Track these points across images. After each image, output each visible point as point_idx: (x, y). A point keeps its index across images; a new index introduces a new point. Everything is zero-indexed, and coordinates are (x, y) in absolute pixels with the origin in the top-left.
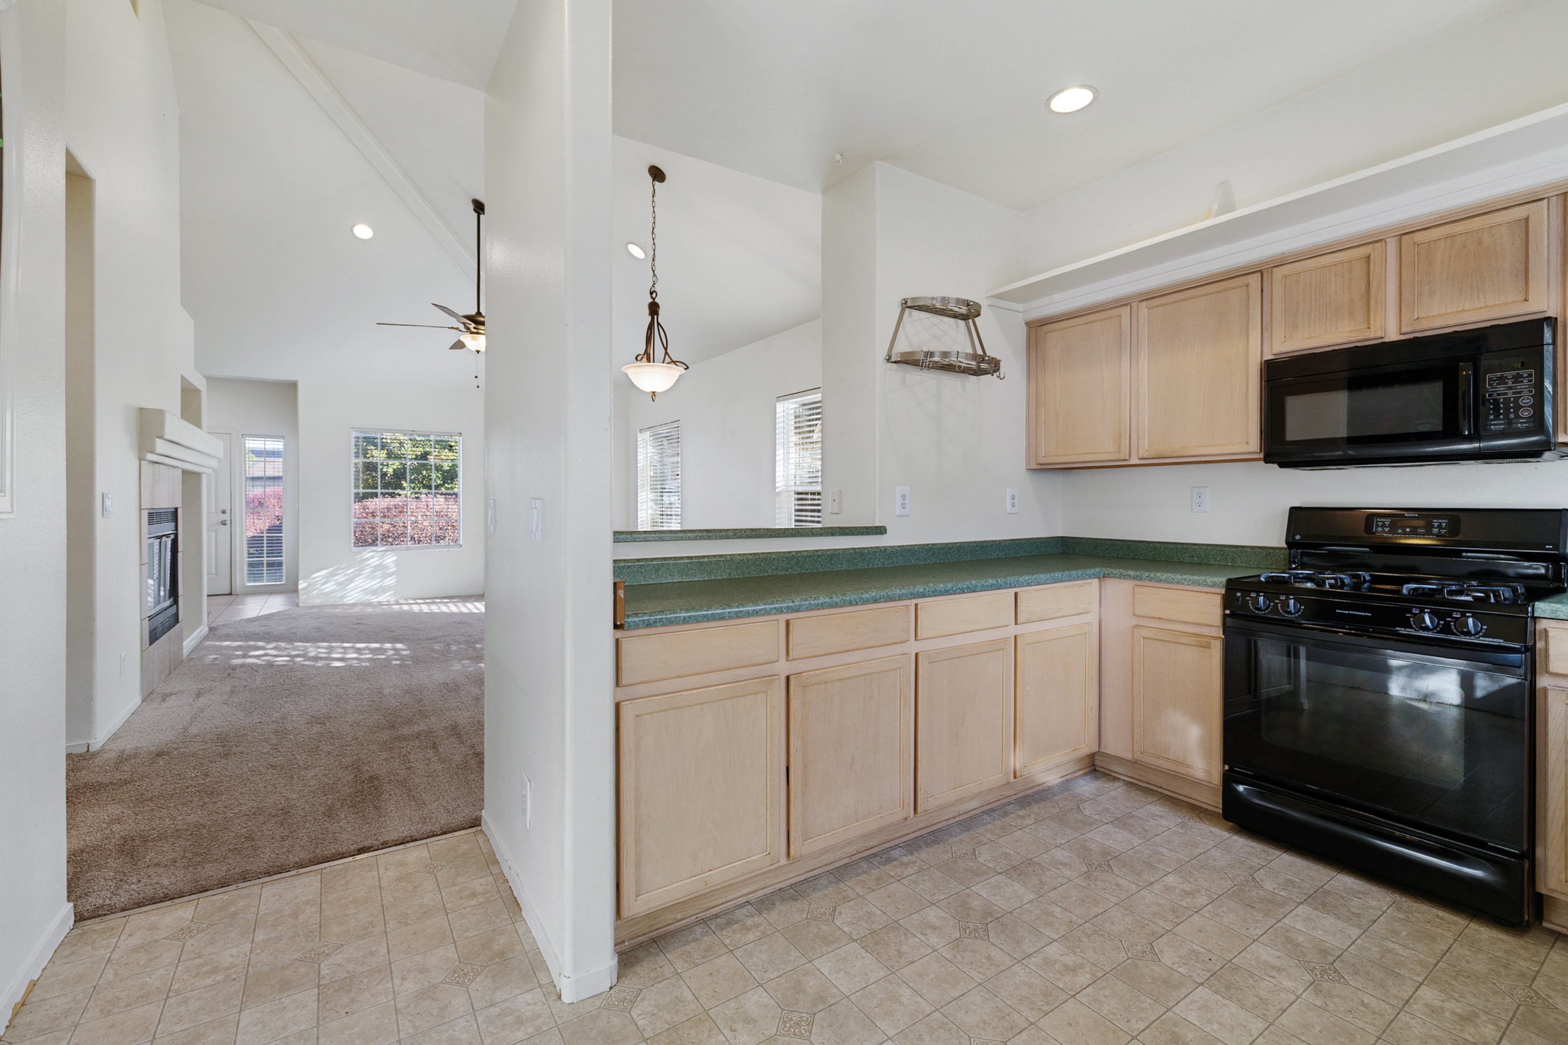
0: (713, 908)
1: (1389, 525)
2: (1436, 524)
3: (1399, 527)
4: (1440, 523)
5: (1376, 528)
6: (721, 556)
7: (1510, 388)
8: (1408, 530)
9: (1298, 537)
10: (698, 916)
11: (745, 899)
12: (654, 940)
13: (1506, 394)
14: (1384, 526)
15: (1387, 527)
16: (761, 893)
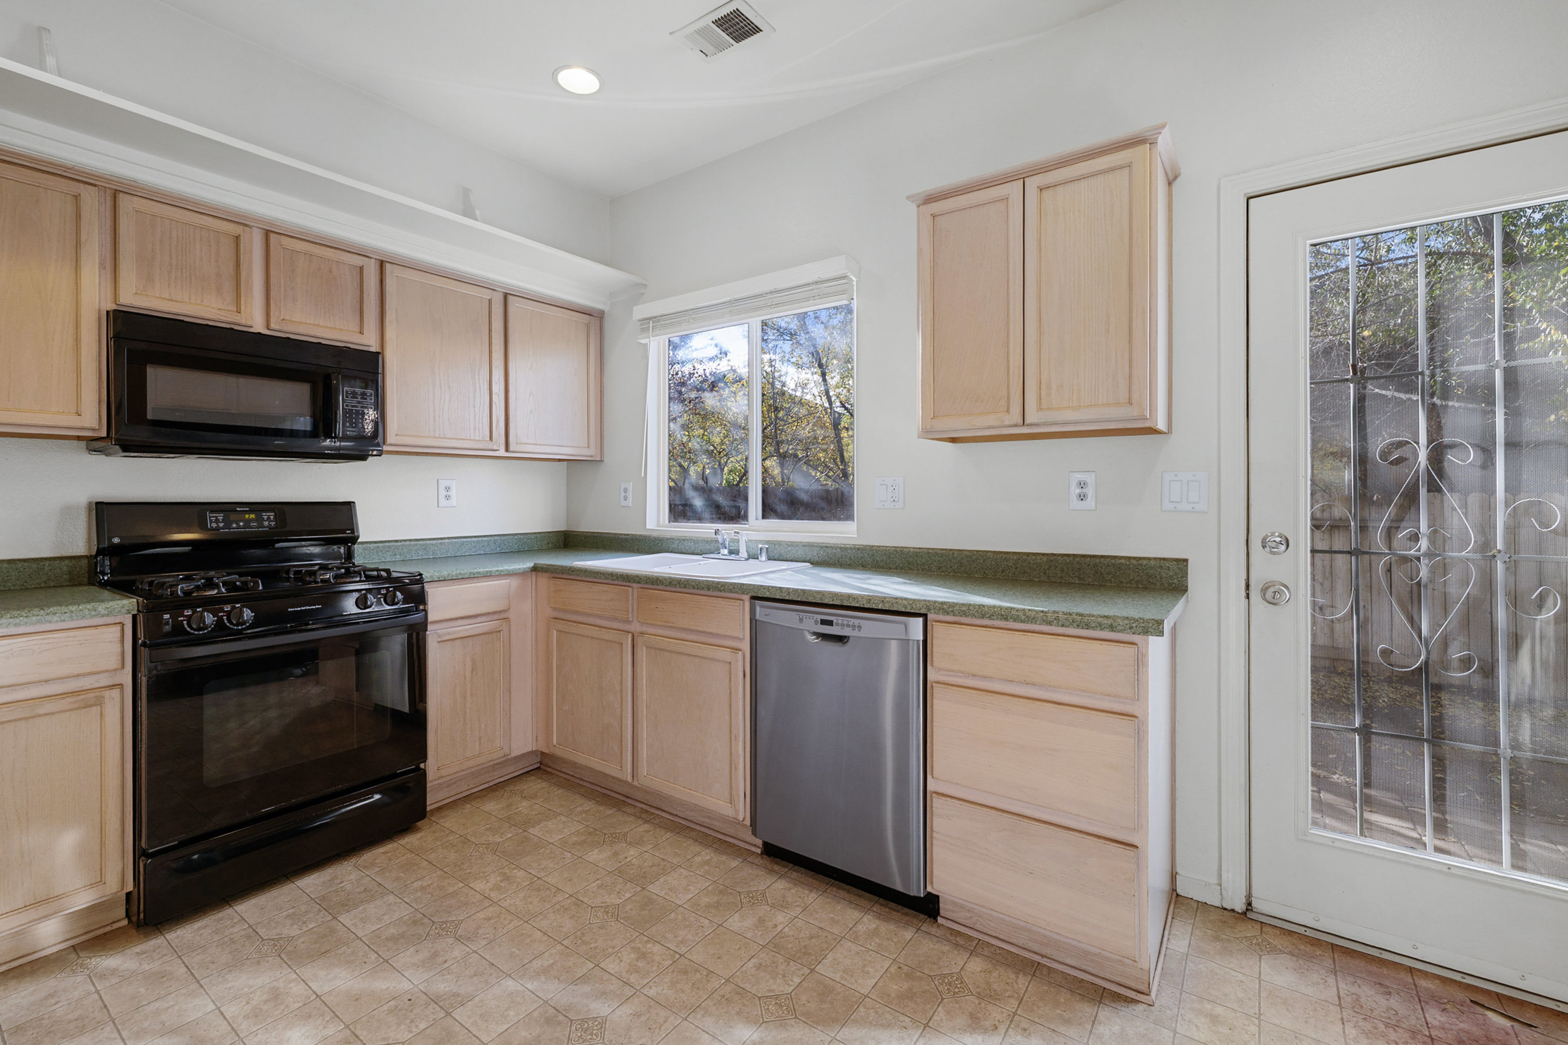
1: (223, 520)
2: (265, 517)
3: (233, 521)
4: (269, 516)
5: (211, 524)
7: (359, 402)
8: (241, 524)
9: (116, 540)
13: (356, 407)
14: (217, 521)
15: (221, 522)
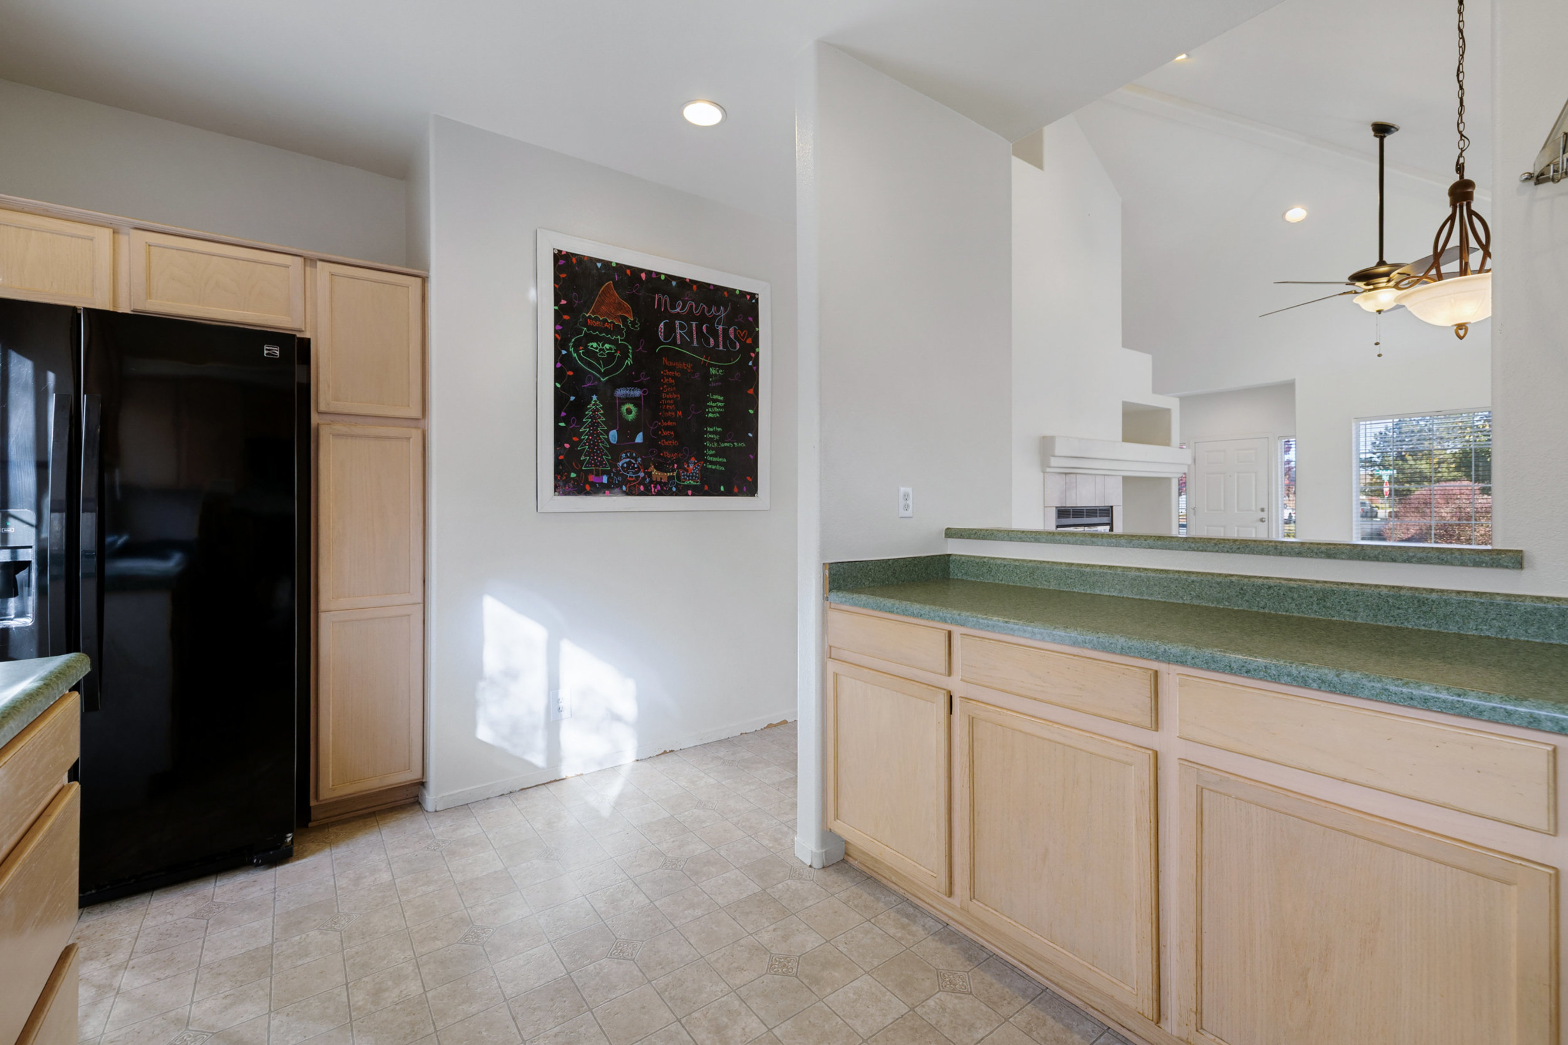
0: (919, 898)
6: (1110, 567)
10: (906, 893)
11: (946, 919)
12: (870, 878)
16: (962, 929)
